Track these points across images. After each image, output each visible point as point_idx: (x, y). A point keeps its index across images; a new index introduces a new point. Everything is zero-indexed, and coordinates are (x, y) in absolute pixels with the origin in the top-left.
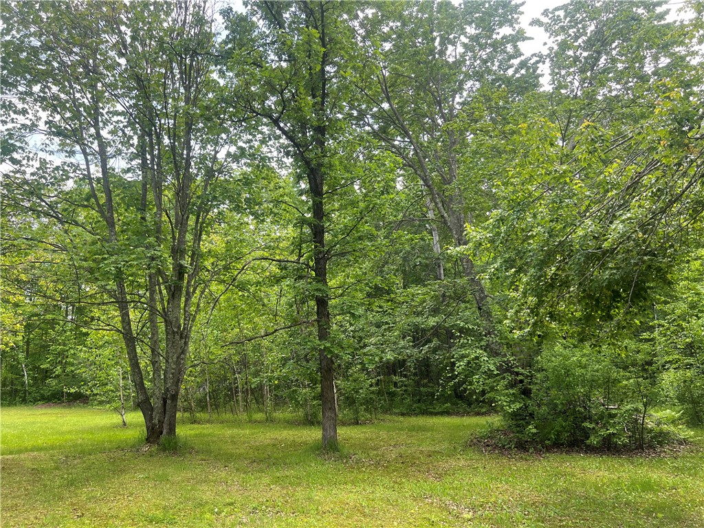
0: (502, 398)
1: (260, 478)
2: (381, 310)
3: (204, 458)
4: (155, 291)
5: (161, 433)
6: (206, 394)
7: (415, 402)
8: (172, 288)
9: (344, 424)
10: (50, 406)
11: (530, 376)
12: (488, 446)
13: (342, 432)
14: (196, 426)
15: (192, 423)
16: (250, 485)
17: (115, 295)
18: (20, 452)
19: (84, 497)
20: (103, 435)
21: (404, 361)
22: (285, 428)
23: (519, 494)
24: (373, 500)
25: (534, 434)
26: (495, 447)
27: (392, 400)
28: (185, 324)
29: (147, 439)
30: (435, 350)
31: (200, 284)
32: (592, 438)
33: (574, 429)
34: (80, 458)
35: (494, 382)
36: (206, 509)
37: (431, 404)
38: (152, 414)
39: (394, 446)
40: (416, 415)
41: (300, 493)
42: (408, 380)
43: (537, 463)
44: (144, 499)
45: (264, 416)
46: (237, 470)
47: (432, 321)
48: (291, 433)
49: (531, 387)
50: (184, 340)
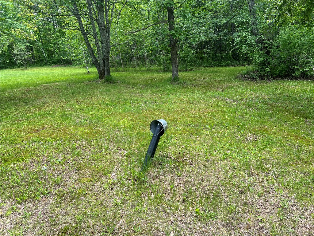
0: (256, 55)
1: (147, 91)
2: (199, 16)
3: (123, 84)
4: (91, 9)
5: (105, 74)
6: (120, 60)
7: (213, 61)
8: (99, 7)
9: (181, 71)
10: (57, 66)
11: (271, 45)
12: (246, 78)
13: (180, 74)
14: (118, 73)
15: (116, 72)
16: (143, 94)
17: (74, 12)
18: (51, 82)
19: (80, 98)
20: (81, 76)
21: (210, 41)
22: (155, 73)
23: (258, 95)
24: (194, 98)
25: (269, 72)
26: (250, 78)
27: (202, 61)
28: (107, 25)
29: (99, 77)
30: (225, 35)
31: (111, 4)
32: (296, 73)
33: (288, 69)
34: (74, 84)
35: (253, 48)
36: (127, 101)
37: (221, 61)
38: (99, 67)
39: (203, 79)
40: (214, 67)
41: (164, 96)
42: (211, 51)
43: (268, 84)
44: (103, 98)
45: (146, 68)
46: (138, 88)
47: (224, 21)
48: (158, 75)
49: (271, 50)
50: (108, 33)
